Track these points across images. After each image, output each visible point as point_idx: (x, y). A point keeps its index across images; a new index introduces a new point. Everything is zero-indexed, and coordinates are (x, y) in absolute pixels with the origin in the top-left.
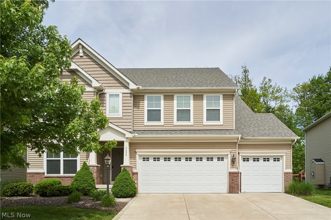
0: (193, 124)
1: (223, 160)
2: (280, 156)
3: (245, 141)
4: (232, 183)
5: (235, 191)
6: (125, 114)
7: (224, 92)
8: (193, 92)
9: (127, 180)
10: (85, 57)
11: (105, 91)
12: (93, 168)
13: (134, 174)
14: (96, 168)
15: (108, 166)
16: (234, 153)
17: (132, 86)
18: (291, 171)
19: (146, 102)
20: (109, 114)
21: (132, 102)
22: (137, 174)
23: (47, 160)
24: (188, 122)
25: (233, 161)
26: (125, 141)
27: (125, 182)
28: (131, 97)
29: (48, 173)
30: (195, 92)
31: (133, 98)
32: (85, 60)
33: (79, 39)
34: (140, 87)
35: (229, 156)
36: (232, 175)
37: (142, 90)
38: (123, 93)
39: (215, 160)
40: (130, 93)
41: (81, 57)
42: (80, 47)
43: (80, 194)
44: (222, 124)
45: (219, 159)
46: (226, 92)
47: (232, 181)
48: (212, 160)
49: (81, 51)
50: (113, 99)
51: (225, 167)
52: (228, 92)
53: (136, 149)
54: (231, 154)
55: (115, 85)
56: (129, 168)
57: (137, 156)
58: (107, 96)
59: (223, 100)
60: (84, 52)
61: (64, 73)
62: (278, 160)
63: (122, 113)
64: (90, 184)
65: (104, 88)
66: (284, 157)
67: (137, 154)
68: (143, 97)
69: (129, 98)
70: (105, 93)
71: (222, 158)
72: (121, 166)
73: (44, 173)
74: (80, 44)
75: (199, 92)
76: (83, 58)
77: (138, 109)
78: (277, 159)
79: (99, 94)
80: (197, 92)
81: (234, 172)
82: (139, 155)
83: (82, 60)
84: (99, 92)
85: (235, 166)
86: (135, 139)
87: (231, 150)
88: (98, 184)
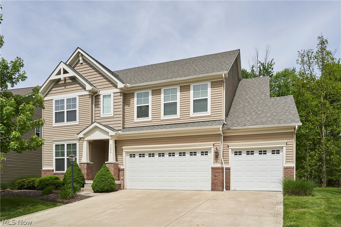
0: (179, 118)
1: (207, 154)
2: (280, 148)
3: (233, 132)
4: (215, 180)
5: (217, 188)
6: (115, 113)
7: (212, 79)
8: (180, 84)
9: (104, 176)
10: (84, 63)
11: (99, 93)
12: (84, 165)
13: (121, 170)
14: (86, 165)
15: (72, 163)
16: (216, 147)
17: (120, 85)
18: (293, 165)
19: (136, 99)
20: (103, 114)
21: (121, 100)
22: (123, 170)
23: (56, 159)
24: (174, 115)
25: (217, 155)
26: (110, 139)
27: (101, 178)
28: (120, 96)
29: (56, 170)
30: (182, 83)
31: (122, 97)
32: (84, 66)
33: (78, 48)
34: (128, 85)
35: (213, 149)
36: (214, 170)
37: (130, 88)
38: (114, 93)
39: (199, 155)
40: (120, 92)
41: (81, 64)
42: (80, 55)
43: (53, 187)
44: (210, 115)
45: (202, 153)
46: (214, 79)
47: (215, 177)
48: (196, 155)
49: (81, 58)
50: (106, 99)
51: (209, 161)
52: (216, 79)
53: (123, 146)
54: (215, 147)
55: (107, 86)
56: (112, 164)
57: (124, 153)
58: (101, 97)
59: (211, 88)
60: (83, 59)
61: (67, 81)
62: (278, 152)
63: (113, 112)
64: (76, 180)
65: (98, 90)
66: (284, 148)
67: (124, 151)
68: (132, 95)
69: (119, 97)
70: (100, 95)
71: (205, 152)
72: (106, 162)
73: (53, 170)
74: (79, 52)
75: (185, 83)
76: (83, 64)
77: (129, 106)
78: (276, 151)
79: (95, 97)
80: (184, 83)
81: (216, 167)
82: (126, 152)
83: (82, 67)
84: (94, 94)
85: (218, 161)
86: (120, 136)
87: (213, 143)
88: (88, 179)
